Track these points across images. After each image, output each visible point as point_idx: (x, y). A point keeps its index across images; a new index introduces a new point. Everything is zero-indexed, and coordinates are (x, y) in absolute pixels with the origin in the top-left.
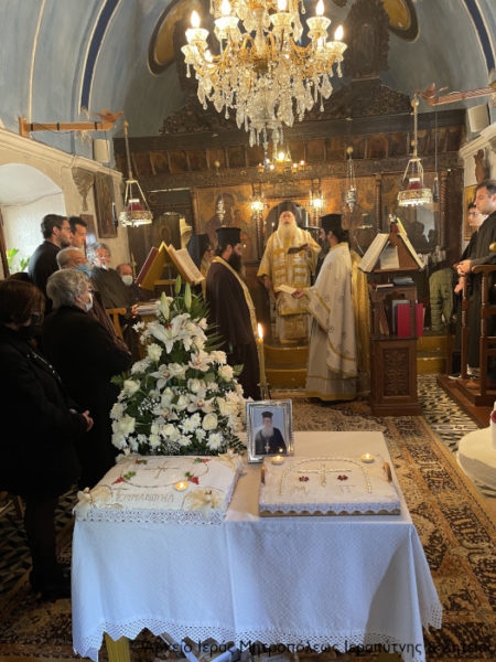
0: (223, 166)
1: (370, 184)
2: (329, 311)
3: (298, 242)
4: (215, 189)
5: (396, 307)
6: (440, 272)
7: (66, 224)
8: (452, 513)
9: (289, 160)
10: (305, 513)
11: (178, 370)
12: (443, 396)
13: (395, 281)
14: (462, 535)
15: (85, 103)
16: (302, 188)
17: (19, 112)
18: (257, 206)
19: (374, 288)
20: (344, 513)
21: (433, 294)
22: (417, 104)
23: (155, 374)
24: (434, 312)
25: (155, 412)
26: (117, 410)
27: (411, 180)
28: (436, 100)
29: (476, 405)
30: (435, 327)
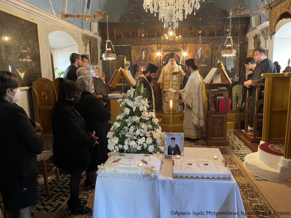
0: (145, 36)
1: (208, 47)
2: (192, 100)
3: (176, 70)
4: (141, 46)
5: (219, 100)
6: (237, 86)
7: (80, 58)
8: (243, 186)
9: (175, 35)
10: (192, 177)
11: (136, 119)
12: (237, 139)
13: (219, 88)
14: (247, 195)
15: (88, 7)
16: (178, 47)
17: (62, 9)
18: (159, 54)
19: (210, 91)
20: (208, 178)
21: (234, 95)
22: (232, 14)
23: (127, 120)
24: (234, 103)
25: (126, 136)
26: (110, 135)
27: (227, 46)
28: (240, 13)
29: (252, 142)
30: (234, 109)
